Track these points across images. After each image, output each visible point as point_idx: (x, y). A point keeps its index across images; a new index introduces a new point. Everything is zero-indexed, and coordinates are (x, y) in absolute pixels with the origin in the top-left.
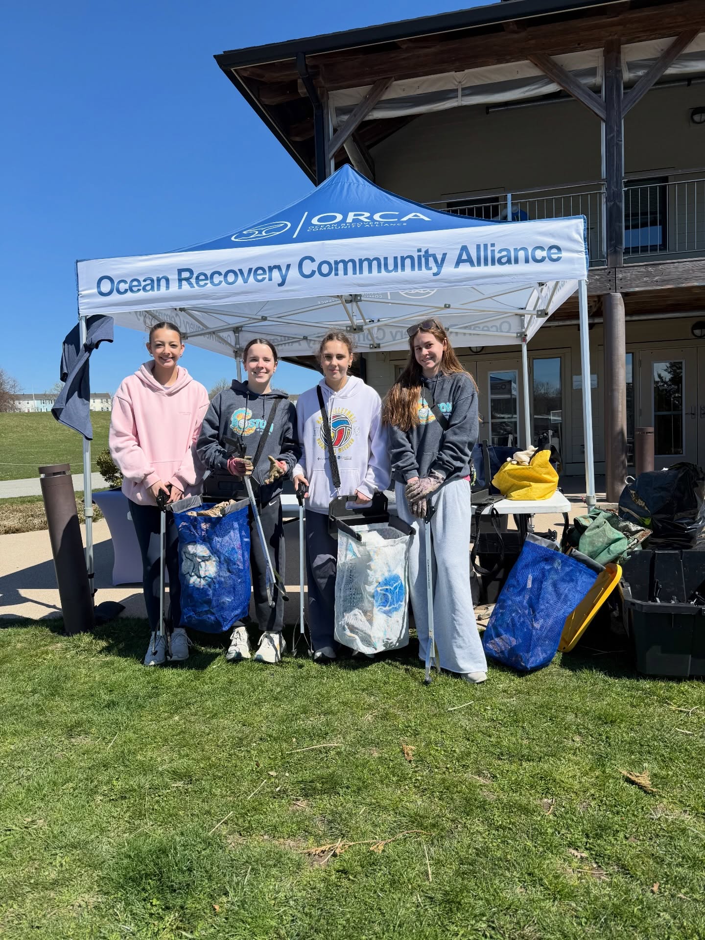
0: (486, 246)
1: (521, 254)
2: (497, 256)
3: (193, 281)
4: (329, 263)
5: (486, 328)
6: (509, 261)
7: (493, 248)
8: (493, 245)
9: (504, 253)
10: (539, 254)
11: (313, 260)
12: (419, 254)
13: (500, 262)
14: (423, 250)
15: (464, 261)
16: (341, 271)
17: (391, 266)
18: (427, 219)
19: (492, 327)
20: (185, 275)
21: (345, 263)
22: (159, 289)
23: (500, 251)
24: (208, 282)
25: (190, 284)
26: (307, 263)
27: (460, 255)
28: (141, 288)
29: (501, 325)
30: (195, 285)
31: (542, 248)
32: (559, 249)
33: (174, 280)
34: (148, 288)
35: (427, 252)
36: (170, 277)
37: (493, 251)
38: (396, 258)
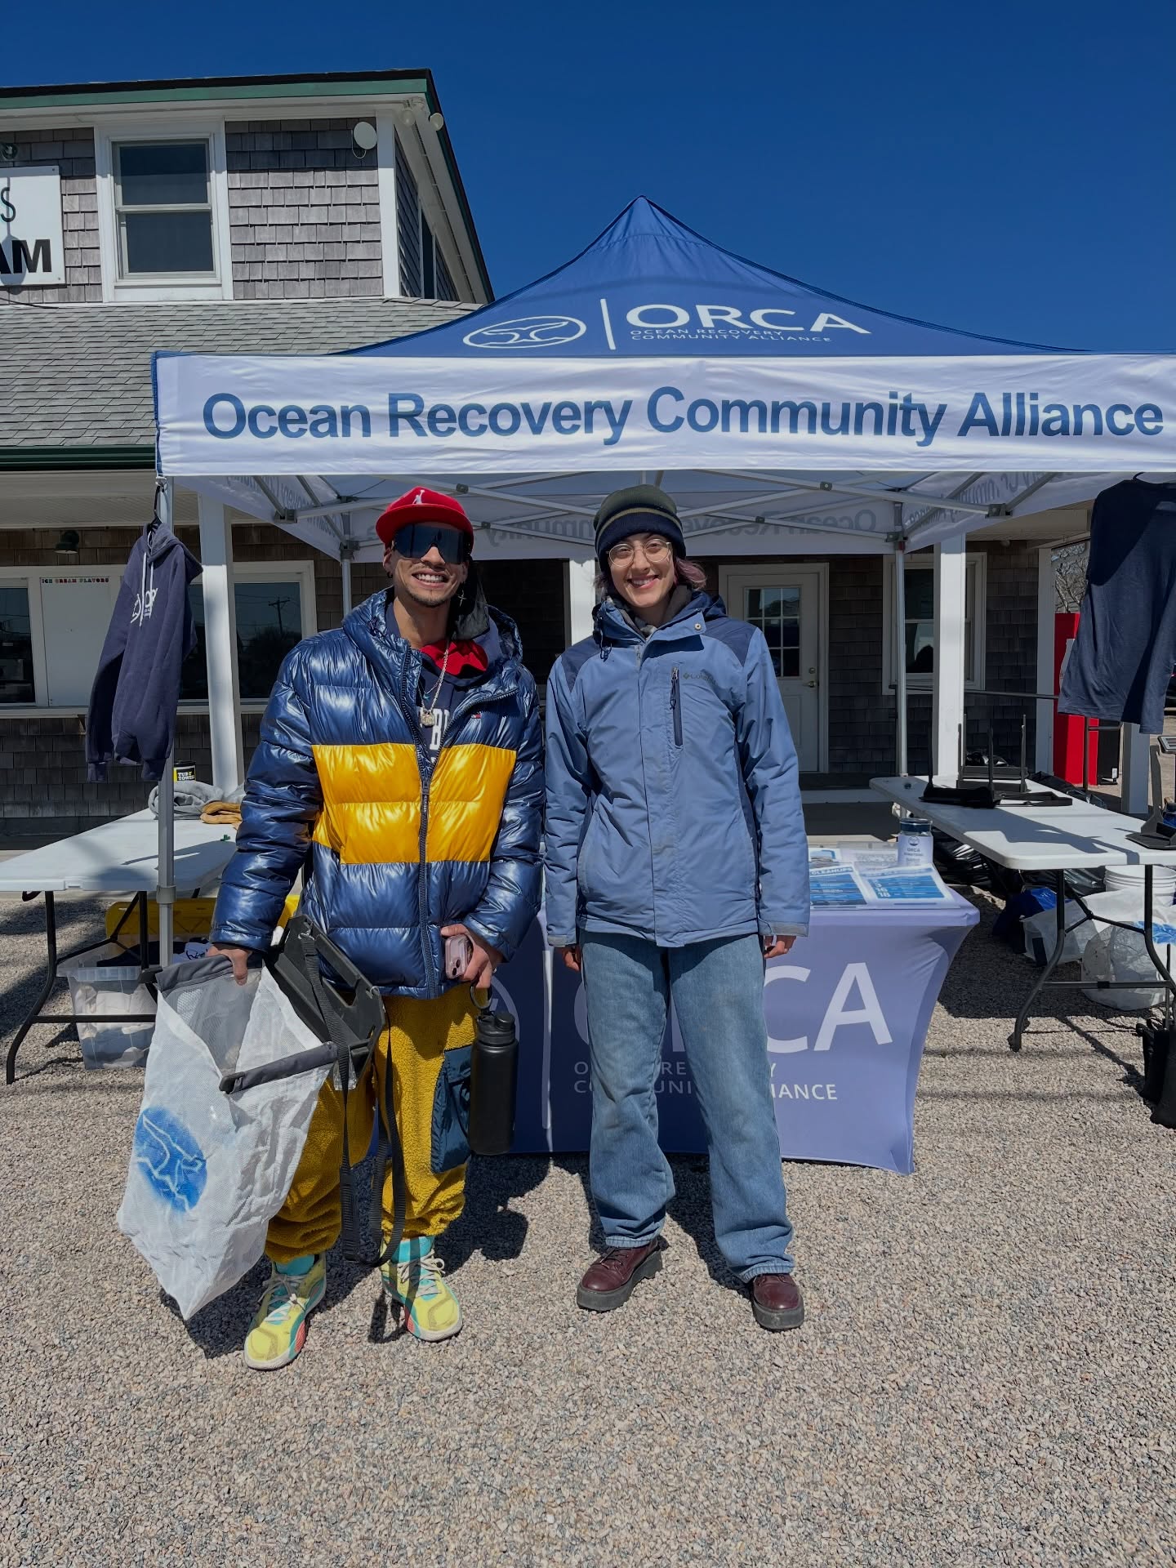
0: (1021, 396)
1: (1088, 418)
2: (1043, 416)
3: (423, 420)
4: (710, 405)
5: (830, 522)
6: (1064, 431)
7: (1034, 402)
8: (1034, 396)
9: (1056, 413)
10: (1122, 420)
11: (678, 396)
12: (894, 401)
13: (1048, 432)
14: (902, 395)
15: (980, 423)
16: (735, 425)
17: (835, 423)
18: (862, 331)
19: (841, 520)
20: (406, 406)
21: (745, 408)
22: (346, 433)
23: (1048, 409)
24: (456, 425)
25: (417, 427)
26: (666, 400)
27: (973, 410)
28: (307, 426)
29: (858, 516)
30: (427, 431)
31: (1126, 409)
32: (1158, 415)
33: (380, 415)
34: (323, 428)
35: (908, 399)
36: (371, 408)
37: (1034, 408)
38: (846, 407)
